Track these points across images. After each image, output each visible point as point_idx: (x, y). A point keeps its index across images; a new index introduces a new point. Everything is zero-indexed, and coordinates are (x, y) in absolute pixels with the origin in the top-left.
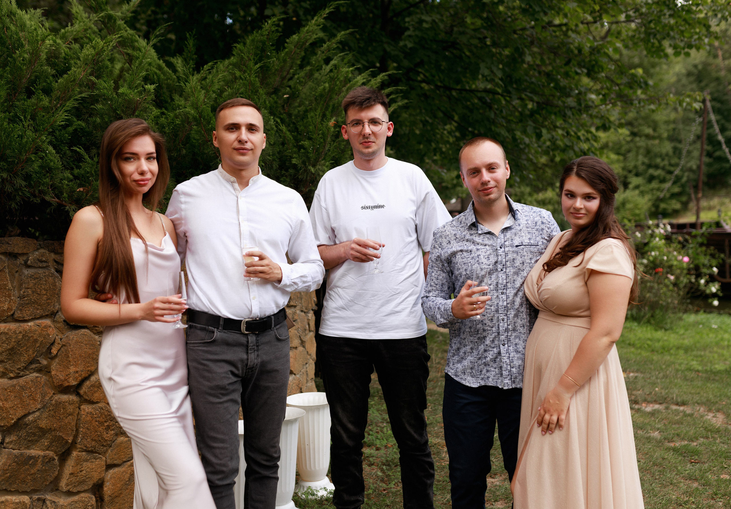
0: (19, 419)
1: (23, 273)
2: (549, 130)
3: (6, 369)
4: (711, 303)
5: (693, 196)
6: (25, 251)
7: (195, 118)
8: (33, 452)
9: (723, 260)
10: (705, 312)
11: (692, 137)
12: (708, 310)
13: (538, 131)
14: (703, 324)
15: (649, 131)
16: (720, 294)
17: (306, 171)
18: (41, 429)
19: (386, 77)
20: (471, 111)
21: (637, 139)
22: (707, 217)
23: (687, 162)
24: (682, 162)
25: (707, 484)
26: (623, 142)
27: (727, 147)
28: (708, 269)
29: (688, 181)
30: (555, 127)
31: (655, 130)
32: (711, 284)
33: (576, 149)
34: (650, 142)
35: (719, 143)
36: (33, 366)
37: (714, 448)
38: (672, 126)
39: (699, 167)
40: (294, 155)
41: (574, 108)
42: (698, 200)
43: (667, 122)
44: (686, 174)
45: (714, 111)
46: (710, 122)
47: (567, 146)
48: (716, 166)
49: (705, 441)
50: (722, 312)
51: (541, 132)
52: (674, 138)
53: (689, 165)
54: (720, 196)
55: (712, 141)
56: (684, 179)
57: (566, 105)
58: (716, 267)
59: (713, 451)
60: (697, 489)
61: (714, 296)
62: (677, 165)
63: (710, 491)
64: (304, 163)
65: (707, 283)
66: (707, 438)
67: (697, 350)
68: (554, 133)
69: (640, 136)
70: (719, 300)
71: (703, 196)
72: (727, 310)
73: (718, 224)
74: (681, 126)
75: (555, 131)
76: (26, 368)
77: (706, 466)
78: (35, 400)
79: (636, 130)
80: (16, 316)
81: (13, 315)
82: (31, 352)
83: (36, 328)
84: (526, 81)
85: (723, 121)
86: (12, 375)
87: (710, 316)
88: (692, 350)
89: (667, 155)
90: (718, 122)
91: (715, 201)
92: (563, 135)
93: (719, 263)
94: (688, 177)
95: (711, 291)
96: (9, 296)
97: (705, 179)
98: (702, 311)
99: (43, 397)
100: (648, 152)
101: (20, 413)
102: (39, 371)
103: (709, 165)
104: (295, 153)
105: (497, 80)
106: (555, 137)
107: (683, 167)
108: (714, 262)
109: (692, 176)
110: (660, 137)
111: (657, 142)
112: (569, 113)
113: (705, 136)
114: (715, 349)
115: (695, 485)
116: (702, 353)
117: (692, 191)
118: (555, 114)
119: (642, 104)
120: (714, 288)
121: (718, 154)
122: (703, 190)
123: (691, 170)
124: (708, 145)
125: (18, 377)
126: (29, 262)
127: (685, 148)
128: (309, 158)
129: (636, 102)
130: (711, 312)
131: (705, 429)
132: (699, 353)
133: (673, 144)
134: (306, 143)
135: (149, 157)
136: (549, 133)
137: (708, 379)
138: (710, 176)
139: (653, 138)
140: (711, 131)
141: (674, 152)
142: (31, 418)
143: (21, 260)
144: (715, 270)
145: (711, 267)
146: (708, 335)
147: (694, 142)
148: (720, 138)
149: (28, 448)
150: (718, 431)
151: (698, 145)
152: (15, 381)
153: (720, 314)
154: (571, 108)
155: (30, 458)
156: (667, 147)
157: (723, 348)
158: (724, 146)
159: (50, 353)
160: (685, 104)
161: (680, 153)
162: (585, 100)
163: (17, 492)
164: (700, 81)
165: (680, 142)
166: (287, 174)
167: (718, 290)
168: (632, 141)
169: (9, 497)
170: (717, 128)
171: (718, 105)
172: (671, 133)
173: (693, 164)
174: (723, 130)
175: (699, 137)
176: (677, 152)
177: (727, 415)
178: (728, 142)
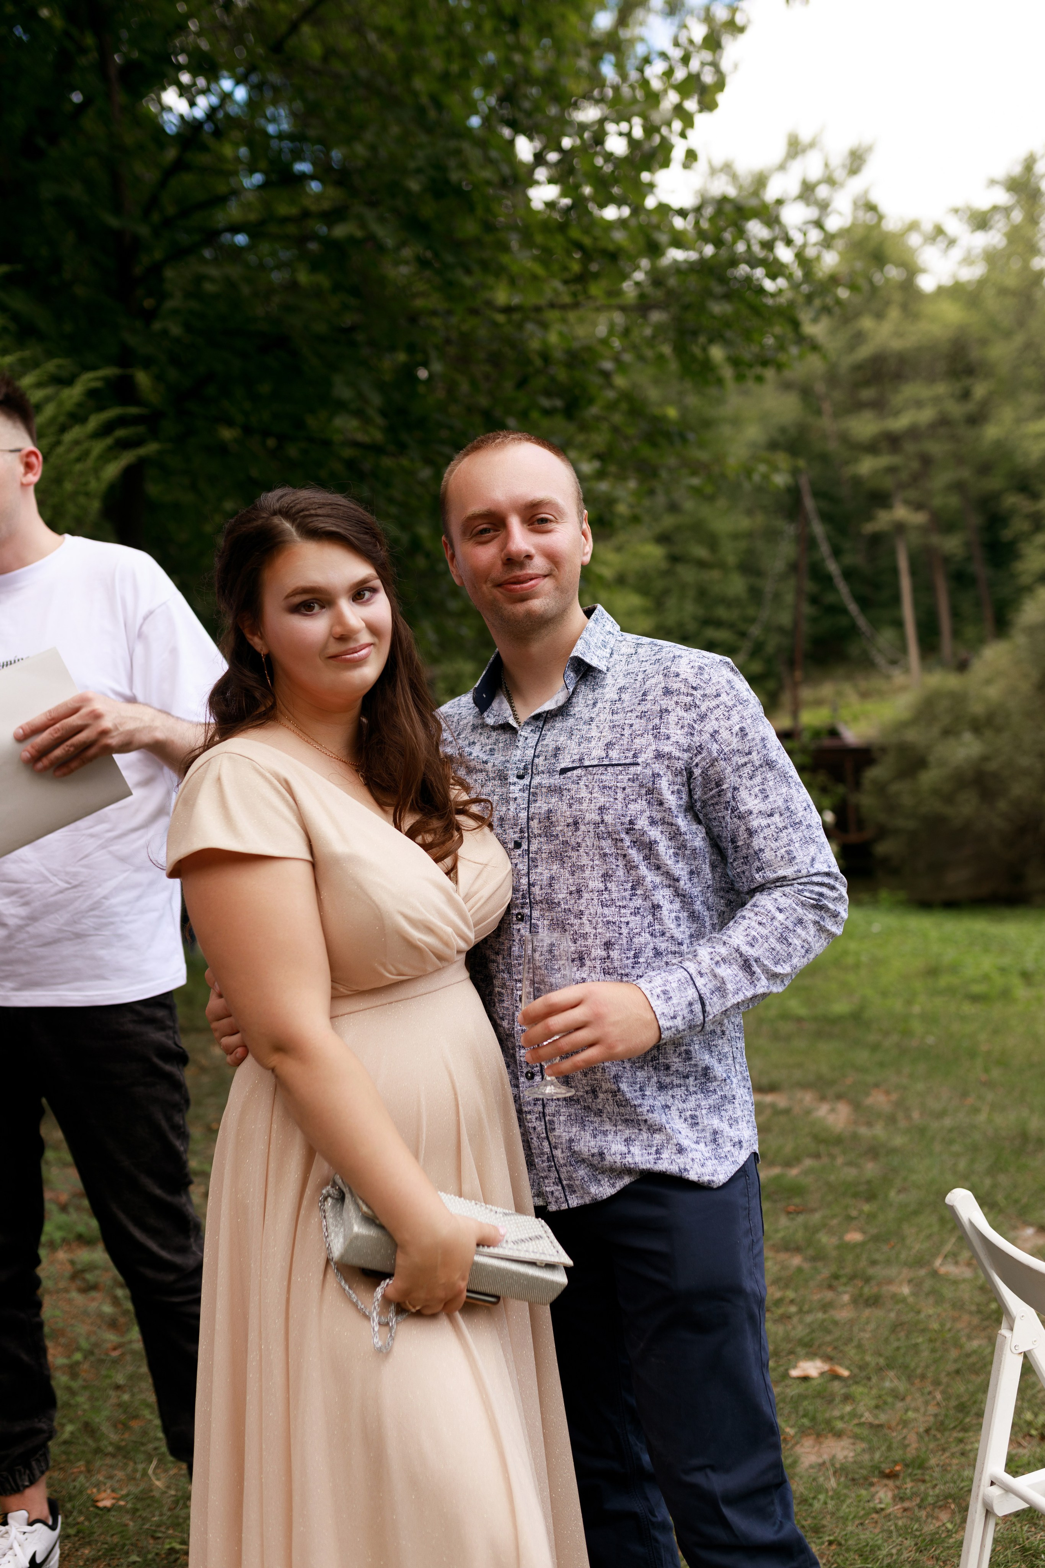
5: (787, 679)
11: (782, 567)
15: (701, 552)
21: (681, 568)
22: (812, 718)
23: (774, 614)
24: (765, 615)
25: (819, 1257)
26: (655, 574)
27: (846, 584)
29: (777, 650)
31: (713, 550)
34: (705, 575)
35: (831, 577)
37: (832, 1178)
38: (744, 544)
39: (796, 623)
42: (796, 686)
43: (736, 536)
44: (773, 638)
46: (812, 536)
48: (828, 623)
49: (814, 1163)
52: (749, 568)
53: (778, 620)
54: (835, 679)
55: (817, 573)
59: (830, 1185)
60: (800, 1270)
62: (755, 620)
63: (826, 1272)
66: (819, 1157)
71: (805, 679)
73: (833, 733)
77: (817, 1217)
79: (677, 550)
85: (837, 536)
89: (737, 600)
90: (829, 538)
91: (827, 690)
93: (836, 802)
94: (777, 643)
97: (808, 648)
100: (702, 594)
103: (814, 620)
107: (766, 623)
109: (784, 642)
110: (721, 565)
111: (717, 574)
113: (805, 565)
115: (796, 1261)
117: (784, 670)
121: (829, 598)
122: (804, 668)
123: (781, 630)
124: (811, 582)
127: (768, 586)
131: (814, 1140)
133: (747, 580)
138: (818, 642)
139: (710, 566)
140: (815, 555)
141: (750, 596)
147: (785, 577)
148: (832, 567)
150: (839, 1140)
151: (792, 582)
156: (737, 585)
158: (840, 584)
161: (761, 597)
165: (760, 575)
168: (671, 572)
170: (825, 549)
171: (828, 506)
172: (744, 557)
173: (785, 618)
174: (837, 552)
175: (795, 567)
176: (755, 594)
177: (857, 1106)
178: (849, 574)
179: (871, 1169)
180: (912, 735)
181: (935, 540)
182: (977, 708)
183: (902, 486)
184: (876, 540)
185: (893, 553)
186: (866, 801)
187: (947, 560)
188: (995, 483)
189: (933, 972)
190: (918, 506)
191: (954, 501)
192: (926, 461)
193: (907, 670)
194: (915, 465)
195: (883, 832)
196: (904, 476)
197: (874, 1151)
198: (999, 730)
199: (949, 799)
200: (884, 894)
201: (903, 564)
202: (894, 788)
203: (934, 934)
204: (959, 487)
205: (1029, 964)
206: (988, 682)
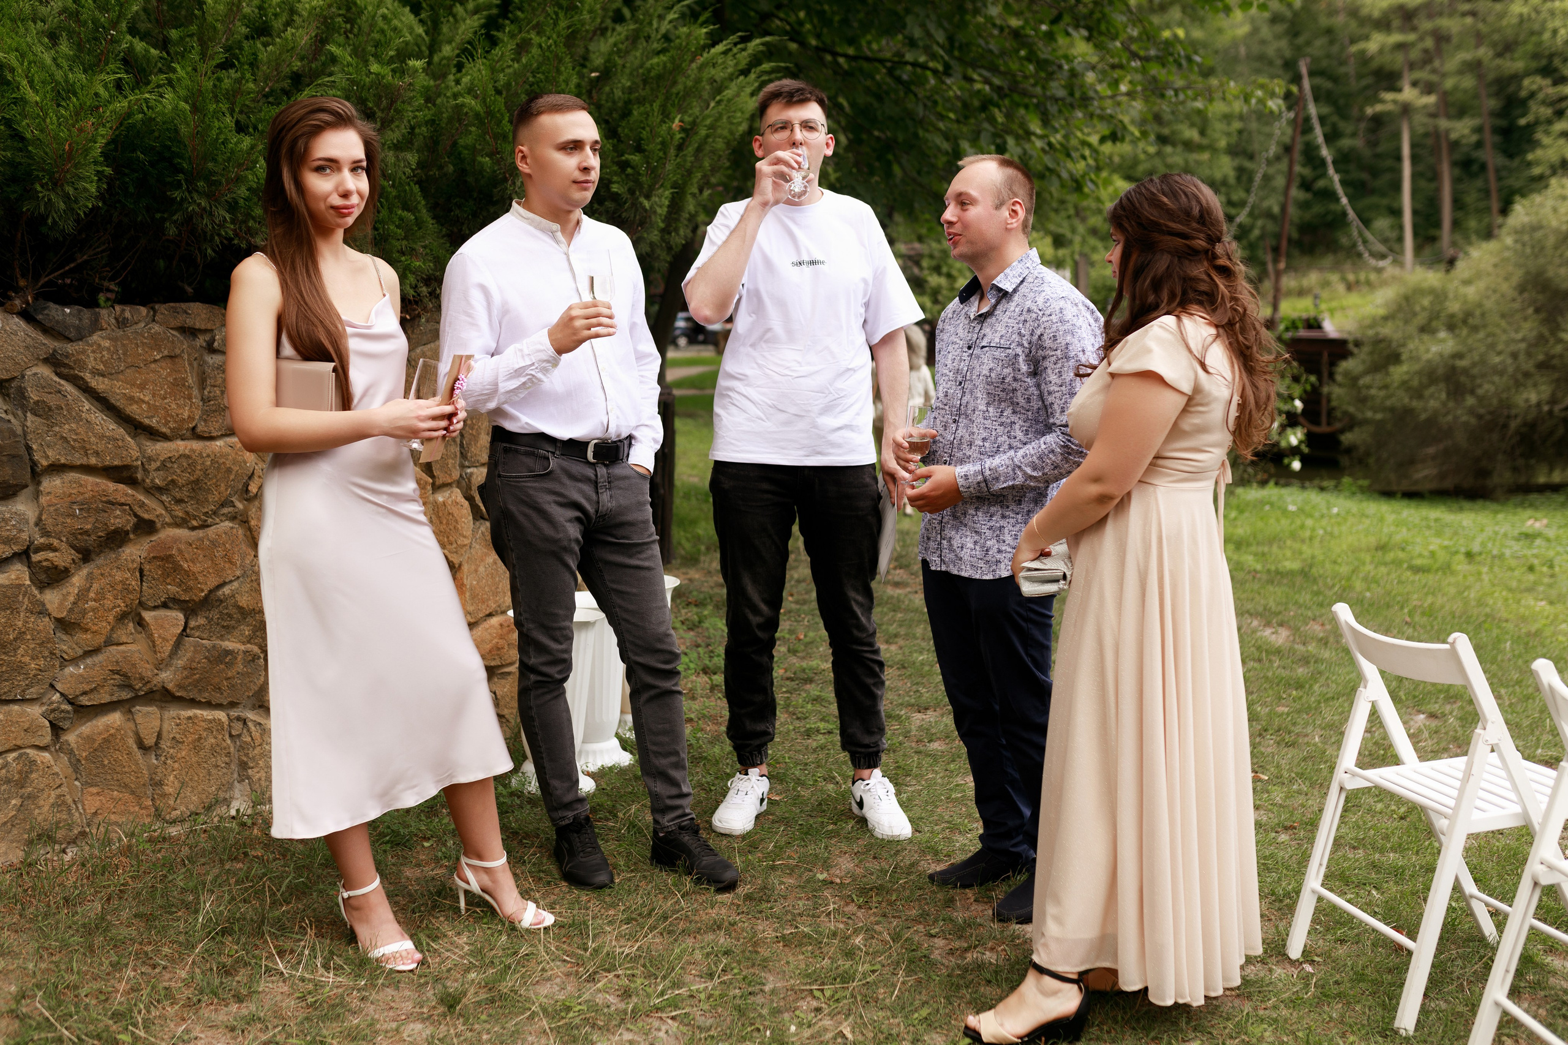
0: (211, 591)
1: (205, 362)
2: (1018, 138)
3: (187, 513)
4: (1289, 465)
5: (1270, 267)
6: (209, 326)
7: (477, 115)
8: (229, 645)
9: (1312, 385)
10: (1277, 484)
11: (1273, 150)
12: (1282, 481)
13: (998, 141)
14: (1272, 504)
15: (1192, 134)
16: (1305, 449)
17: (635, 205)
18: (240, 609)
19: (761, 48)
20: (880, 98)
21: (1168, 149)
22: (1292, 308)
23: (1262, 199)
24: (1252, 199)
26: (1142, 157)
27: (1337, 171)
28: (1286, 402)
29: (1262, 237)
30: (1029, 134)
31: (1202, 133)
32: (1289, 431)
33: (1065, 175)
34: (1194, 157)
35: (1323, 163)
36: (225, 510)
37: (1270, 674)
38: (1237, 125)
39: (1284, 208)
40: (615, 178)
41: (1063, 99)
42: (1278, 274)
43: (1227, 118)
44: (1260, 223)
45: (1316, 99)
46: (1307, 119)
47: (1048, 169)
48: (1317, 209)
49: (1256, 665)
50: (1307, 484)
51: (1005, 143)
52: (1240, 150)
53: (1266, 204)
54: (1321, 269)
55: (1311, 156)
56: (1256, 232)
57: (1048, 93)
58: (1301, 399)
59: (1266, 678)
61: (1294, 451)
62: (1242, 204)
64: (632, 192)
65: (1283, 428)
66: (1260, 660)
67: (1258, 544)
68: (1027, 146)
69: (1174, 145)
70: (1302, 461)
71: (1289, 268)
72: (1316, 482)
73: (1314, 324)
74: (1254, 125)
75: (1029, 140)
76: (215, 513)
78: (231, 562)
79: (1166, 131)
80: (200, 429)
81: (194, 428)
82: (223, 488)
83: (229, 450)
84: (979, 46)
85: (1335, 118)
86: (195, 523)
87: (1285, 491)
88: (1249, 545)
89: (1224, 182)
90: (1322, 119)
91: (1313, 278)
92: (1043, 150)
93: (1305, 391)
94: (1263, 228)
95: (1289, 443)
96: (190, 398)
97: (1295, 235)
98: (1272, 483)
99: (243, 559)
101: (213, 582)
102: (233, 518)
103: (1304, 206)
104: (616, 174)
105: (936, 48)
106: (1030, 152)
107: (1253, 207)
108: (1297, 390)
109: (1271, 227)
110: (1212, 148)
111: (1205, 156)
112: (1053, 109)
113: (1299, 147)
114: (1289, 543)
116: (1266, 549)
117: (1269, 258)
118: (1026, 107)
119: (1181, 97)
120: (1294, 438)
121: (1321, 184)
122: (1289, 256)
123: (1269, 215)
124: (1304, 166)
125: (204, 526)
126: (216, 344)
127: (1260, 170)
128: (640, 185)
129: (1170, 93)
130: (1287, 485)
131: (1259, 648)
132: (1260, 549)
133: (1237, 162)
134: (635, 158)
135: (355, 168)
136: (1018, 144)
137: (1271, 582)
138: (1305, 228)
139: (1200, 148)
140: (1308, 138)
141: (1238, 179)
142: (226, 590)
143: (201, 341)
144: (1298, 404)
145: (1292, 398)
146: (1278, 520)
147: (1278, 158)
148: (1325, 152)
149: (222, 638)
150: (1278, 652)
151: (1284, 165)
152: (200, 533)
153: (1303, 487)
154: (1056, 100)
155: (228, 652)
156: (1226, 167)
157: (1303, 541)
158: (1331, 171)
159: (247, 491)
160: (1253, 101)
161: (1250, 180)
162: (1081, 86)
163: (209, 705)
164: (1296, 35)
165: (1251, 157)
166: (602, 209)
167: (1301, 442)
168: (1159, 153)
169: (198, 712)
170: (1319, 134)
171: (1328, 85)
172: (1234, 139)
173: (1273, 204)
174: (1331, 137)
175: (1288, 149)
176: (1244, 176)
177: (1295, 630)
178: (1343, 160)
179: (1301, 671)
180: (1386, 331)
181: (1443, 123)
182: (1454, 307)
183: (1412, 66)
184: (1378, 121)
185: (1397, 136)
186: (1336, 393)
187: (1455, 145)
188: (1516, 64)
189: (1382, 548)
190: (1429, 88)
191: (1468, 82)
192: (1441, 38)
193: (1398, 263)
194: (1429, 43)
195: (1352, 423)
196: (1415, 54)
197: (1305, 660)
198: (1475, 329)
199: (1418, 394)
200: (1346, 480)
201: (1406, 151)
202: (1366, 380)
203: (1390, 518)
204: (1474, 67)
205: (1476, 547)
206: (1467, 282)
